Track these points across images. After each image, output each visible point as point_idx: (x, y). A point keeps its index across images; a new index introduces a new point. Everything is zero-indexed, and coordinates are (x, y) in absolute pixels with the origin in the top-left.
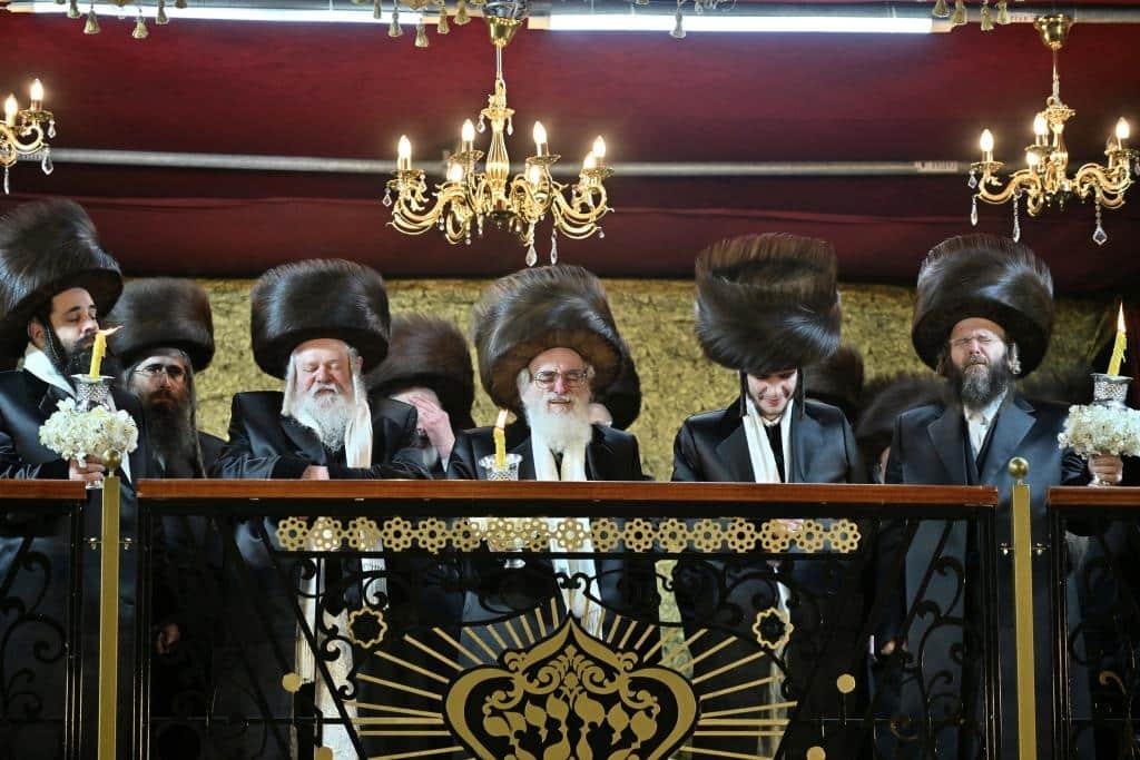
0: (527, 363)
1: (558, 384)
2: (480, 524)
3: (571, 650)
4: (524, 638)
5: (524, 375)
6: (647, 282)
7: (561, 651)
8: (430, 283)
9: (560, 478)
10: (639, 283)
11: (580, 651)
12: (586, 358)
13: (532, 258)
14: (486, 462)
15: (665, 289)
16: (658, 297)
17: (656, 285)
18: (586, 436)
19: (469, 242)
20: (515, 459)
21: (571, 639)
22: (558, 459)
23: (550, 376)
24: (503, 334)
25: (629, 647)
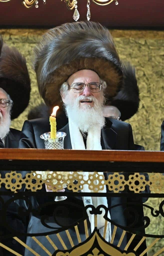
0: (66, 79)
1: (86, 90)
2: (42, 175)
3: (96, 251)
4: (68, 243)
5: (65, 86)
6: (144, 32)
7: (90, 252)
8: (14, 31)
9: (86, 148)
10: (139, 32)
11: (101, 252)
12: (102, 77)
13: (77, 16)
14: (45, 136)
15: (155, 36)
16: (151, 41)
17: (150, 33)
18: (102, 123)
19: (37, 7)
20: (62, 135)
21: (96, 245)
22: (85, 136)
23: (81, 85)
24: (52, 61)
25: (131, 249)
